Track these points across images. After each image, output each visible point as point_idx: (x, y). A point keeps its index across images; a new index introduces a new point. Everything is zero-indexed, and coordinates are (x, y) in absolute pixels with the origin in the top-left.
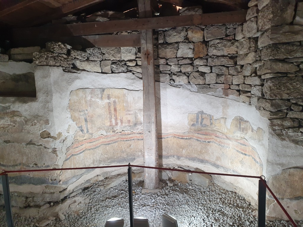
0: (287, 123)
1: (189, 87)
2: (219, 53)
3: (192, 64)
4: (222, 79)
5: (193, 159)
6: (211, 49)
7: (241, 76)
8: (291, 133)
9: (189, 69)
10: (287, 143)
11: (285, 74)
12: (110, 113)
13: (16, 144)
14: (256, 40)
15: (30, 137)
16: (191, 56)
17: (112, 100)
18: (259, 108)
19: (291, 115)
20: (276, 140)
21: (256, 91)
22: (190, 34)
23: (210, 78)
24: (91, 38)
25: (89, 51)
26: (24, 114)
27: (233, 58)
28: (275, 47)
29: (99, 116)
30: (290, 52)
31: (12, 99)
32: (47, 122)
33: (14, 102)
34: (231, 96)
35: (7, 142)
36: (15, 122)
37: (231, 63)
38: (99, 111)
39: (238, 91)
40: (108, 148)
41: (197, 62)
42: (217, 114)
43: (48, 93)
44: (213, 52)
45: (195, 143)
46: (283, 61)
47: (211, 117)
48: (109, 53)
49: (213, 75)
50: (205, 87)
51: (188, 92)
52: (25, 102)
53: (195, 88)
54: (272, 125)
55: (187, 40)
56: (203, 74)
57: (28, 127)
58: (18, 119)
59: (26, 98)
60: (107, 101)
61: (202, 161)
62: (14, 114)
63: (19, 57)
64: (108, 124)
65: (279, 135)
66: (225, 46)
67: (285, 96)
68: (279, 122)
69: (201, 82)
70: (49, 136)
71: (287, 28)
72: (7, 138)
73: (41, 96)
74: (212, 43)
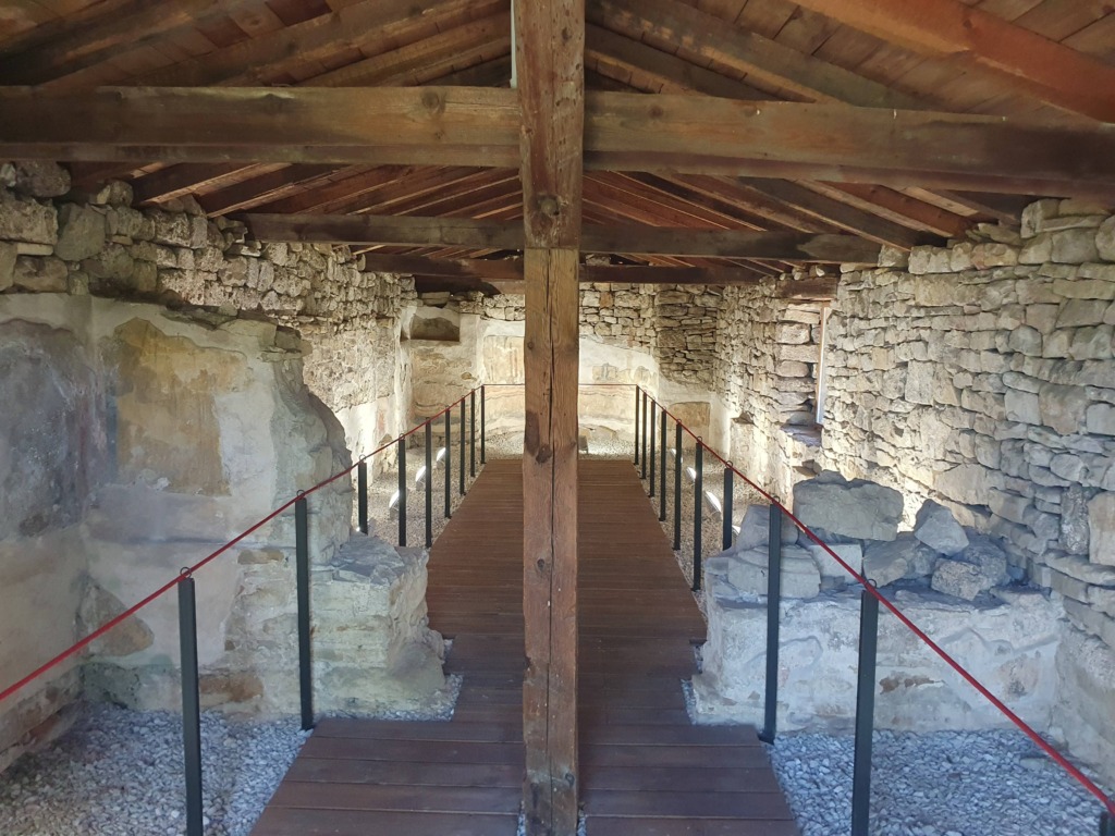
0: (673, 367)
1: (595, 338)
2: (625, 305)
3: (597, 314)
4: (627, 330)
5: (597, 416)
6: (617, 300)
7: (643, 328)
8: (676, 375)
9: (595, 319)
10: (673, 383)
11: (671, 328)
12: (511, 363)
13: (437, 385)
14: (653, 297)
15: (452, 378)
16: (597, 305)
17: (513, 349)
18: (655, 356)
19: (676, 360)
20: (664, 380)
21: (652, 342)
22: (596, 284)
23: (616, 329)
24: (497, 284)
25: (497, 298)
26: (447, 356)
27: (637, 310)
28: (663, 306)
29: (502, 365)
30: (673, 311)
31: (436, 342)
32: (470, 364)
33: (437, 345)
34: (634, 347)
35: (428, 382)
36: (437, 364)
37: (634, 315)
38: (502, 360)
39: (641, 342)
40: (508, 400)
41: (603, 312)
42: (622, 366)
43: (473, 338)
44: (619, 303)
45: (598, 398)
46: (668, 318)
47: (616, 369)
48: (513, 300)
49: (619, 326)
50: (611, 338)
51: (593, 343)
52: (449, 346)
53: (601, 339)
54: (661, 368)
55: (594, 289)
56: (609, 325)
57: (449, 369)
58: (440, 361)
59: (450, 342)
60: (509, 350)
61: (606, 417)
62: (437, 356)
63: (430, 302)
64: (509, 375)
65: (667, 377)
66: (630, 298)
67: (671, 346)
68: (666, 366)
69: (607, 333)
70: (470, 376)
71: (671, 293)
72: (427, 379)
73: (464, 340)
74: (618, 294)
